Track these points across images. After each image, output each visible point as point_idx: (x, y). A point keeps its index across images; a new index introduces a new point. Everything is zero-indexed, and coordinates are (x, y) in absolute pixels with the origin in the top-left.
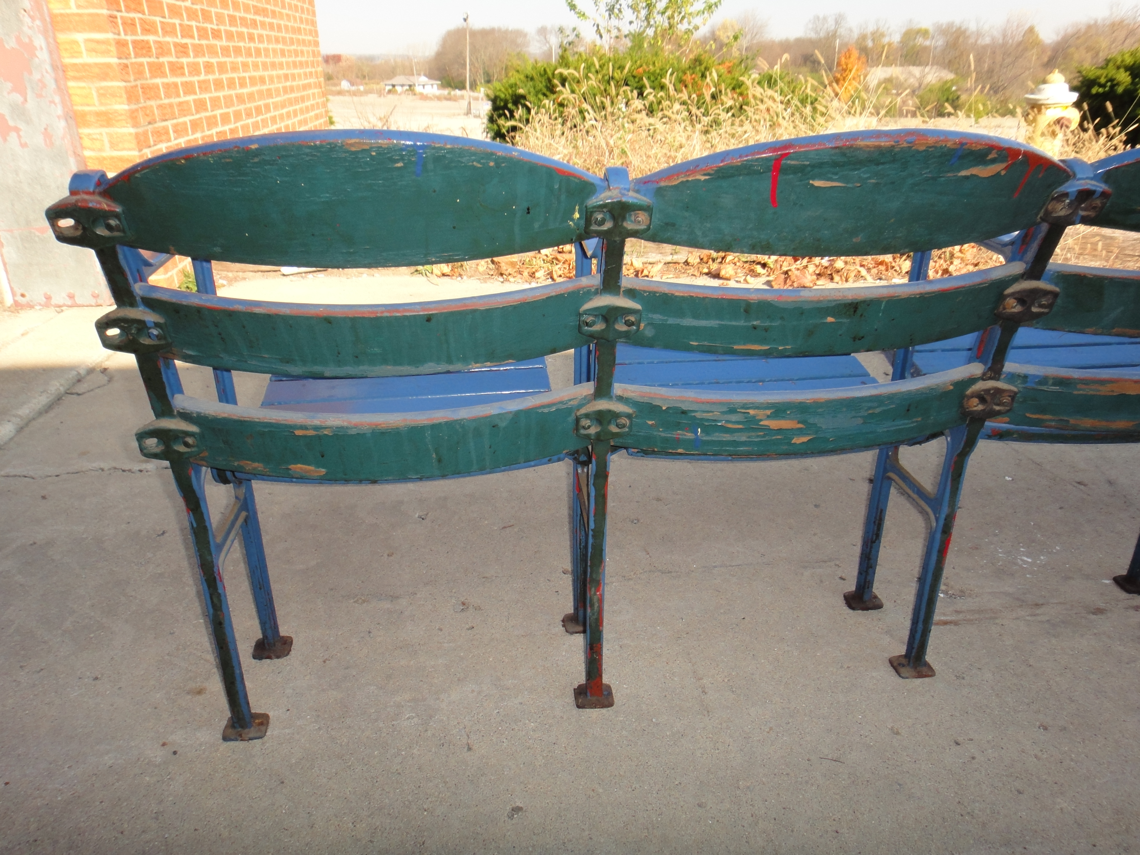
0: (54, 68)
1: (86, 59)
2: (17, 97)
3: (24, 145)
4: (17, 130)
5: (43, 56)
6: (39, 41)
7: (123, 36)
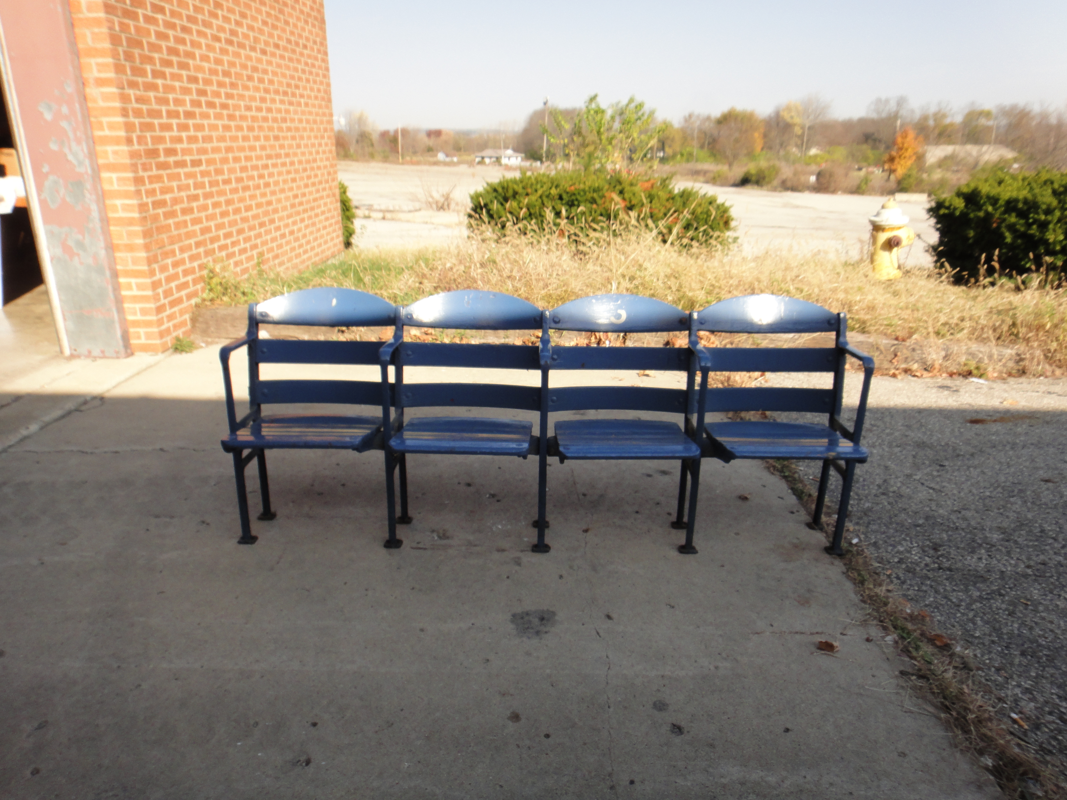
0: (102, 220)
1: (121, 214)
2: (80, 237)
3: (81, 263)
4: (78, 255)
5: (95, 214)
6: (94, 207)
7: (145, 199)
